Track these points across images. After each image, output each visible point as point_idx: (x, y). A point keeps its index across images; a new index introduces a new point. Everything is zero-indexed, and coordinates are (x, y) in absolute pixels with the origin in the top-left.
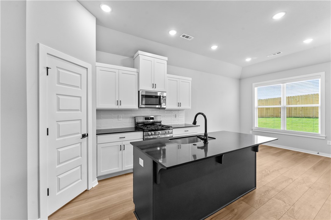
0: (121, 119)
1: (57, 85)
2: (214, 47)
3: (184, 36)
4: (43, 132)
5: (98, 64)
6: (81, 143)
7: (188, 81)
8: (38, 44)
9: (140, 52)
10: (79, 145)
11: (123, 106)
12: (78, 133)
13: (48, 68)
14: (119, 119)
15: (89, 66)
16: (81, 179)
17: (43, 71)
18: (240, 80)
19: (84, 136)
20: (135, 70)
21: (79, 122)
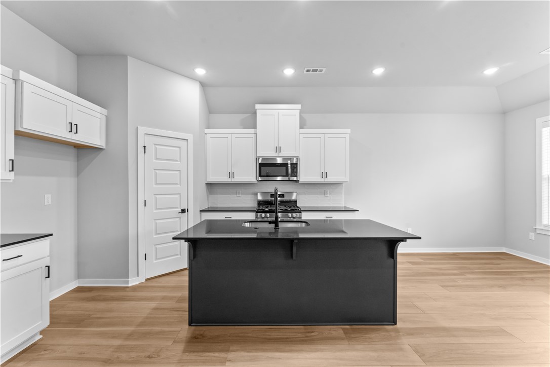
0: (240, 195)
1: (154, 161)
2: (378, 71)
3: (308, 71)
4: (141, 203)
5: (207, 131)
6: (180, 218)
7: (343, 136)
8: (137, 128)
9: (257, 106)
10: (178, 219)
11: (237, 179)
12: (177, 208)
13: (145, 147)
14: (238, 195)
15: (189, 137)
16: (180, 255)
17: (141, 149)
18: (504, 113)
19: (183, 211)
20: (252, 131)
21: (178, 196)
